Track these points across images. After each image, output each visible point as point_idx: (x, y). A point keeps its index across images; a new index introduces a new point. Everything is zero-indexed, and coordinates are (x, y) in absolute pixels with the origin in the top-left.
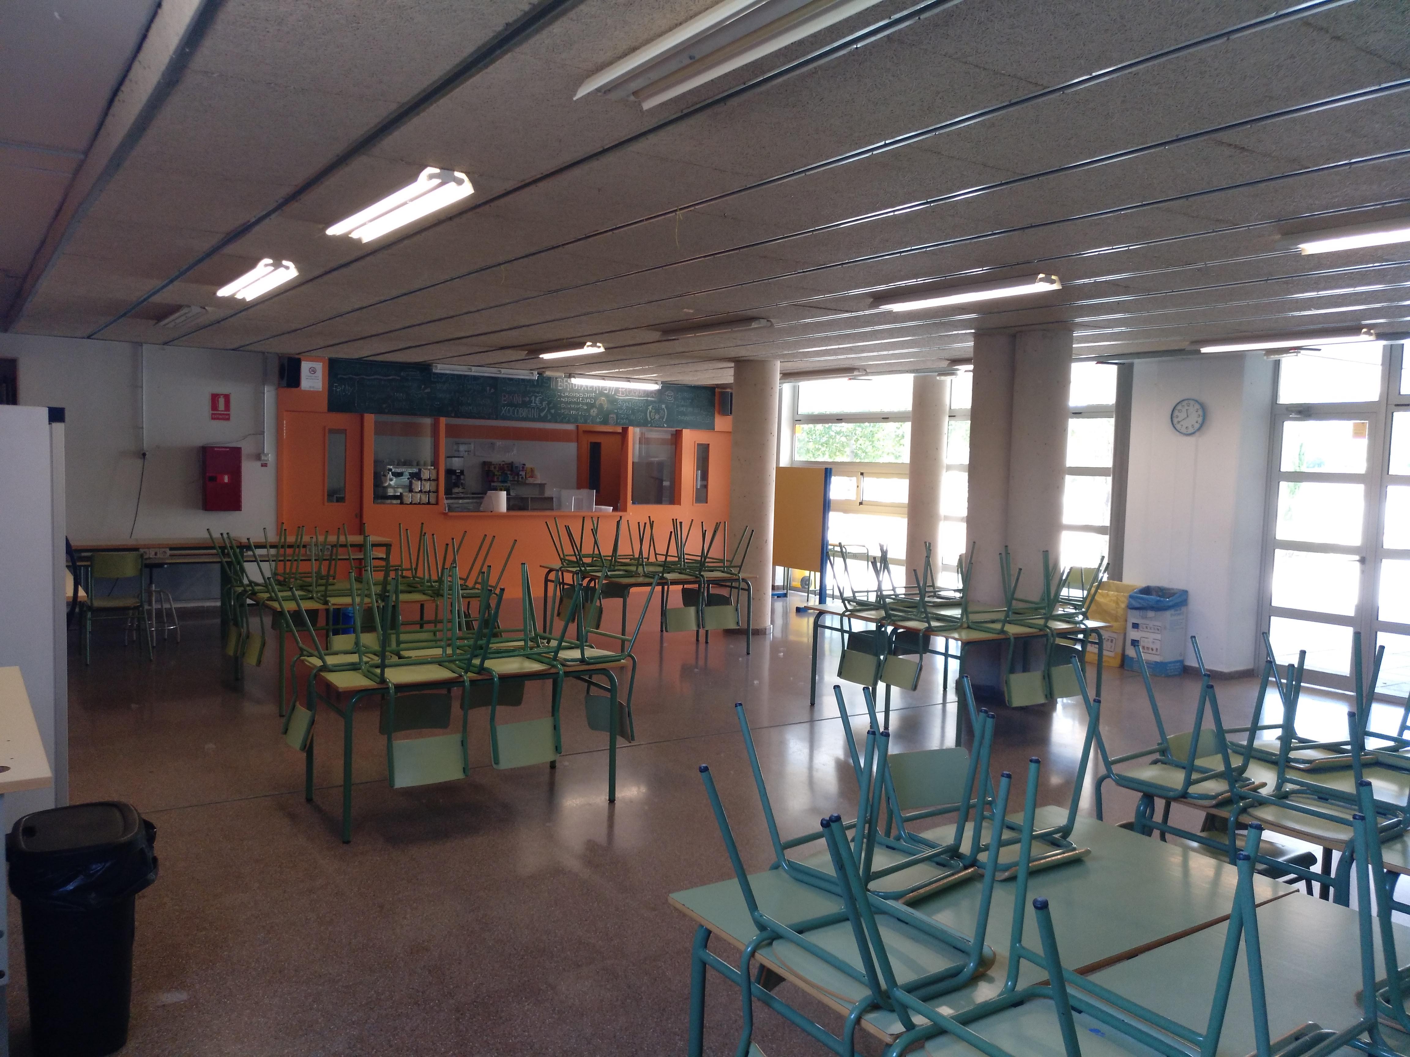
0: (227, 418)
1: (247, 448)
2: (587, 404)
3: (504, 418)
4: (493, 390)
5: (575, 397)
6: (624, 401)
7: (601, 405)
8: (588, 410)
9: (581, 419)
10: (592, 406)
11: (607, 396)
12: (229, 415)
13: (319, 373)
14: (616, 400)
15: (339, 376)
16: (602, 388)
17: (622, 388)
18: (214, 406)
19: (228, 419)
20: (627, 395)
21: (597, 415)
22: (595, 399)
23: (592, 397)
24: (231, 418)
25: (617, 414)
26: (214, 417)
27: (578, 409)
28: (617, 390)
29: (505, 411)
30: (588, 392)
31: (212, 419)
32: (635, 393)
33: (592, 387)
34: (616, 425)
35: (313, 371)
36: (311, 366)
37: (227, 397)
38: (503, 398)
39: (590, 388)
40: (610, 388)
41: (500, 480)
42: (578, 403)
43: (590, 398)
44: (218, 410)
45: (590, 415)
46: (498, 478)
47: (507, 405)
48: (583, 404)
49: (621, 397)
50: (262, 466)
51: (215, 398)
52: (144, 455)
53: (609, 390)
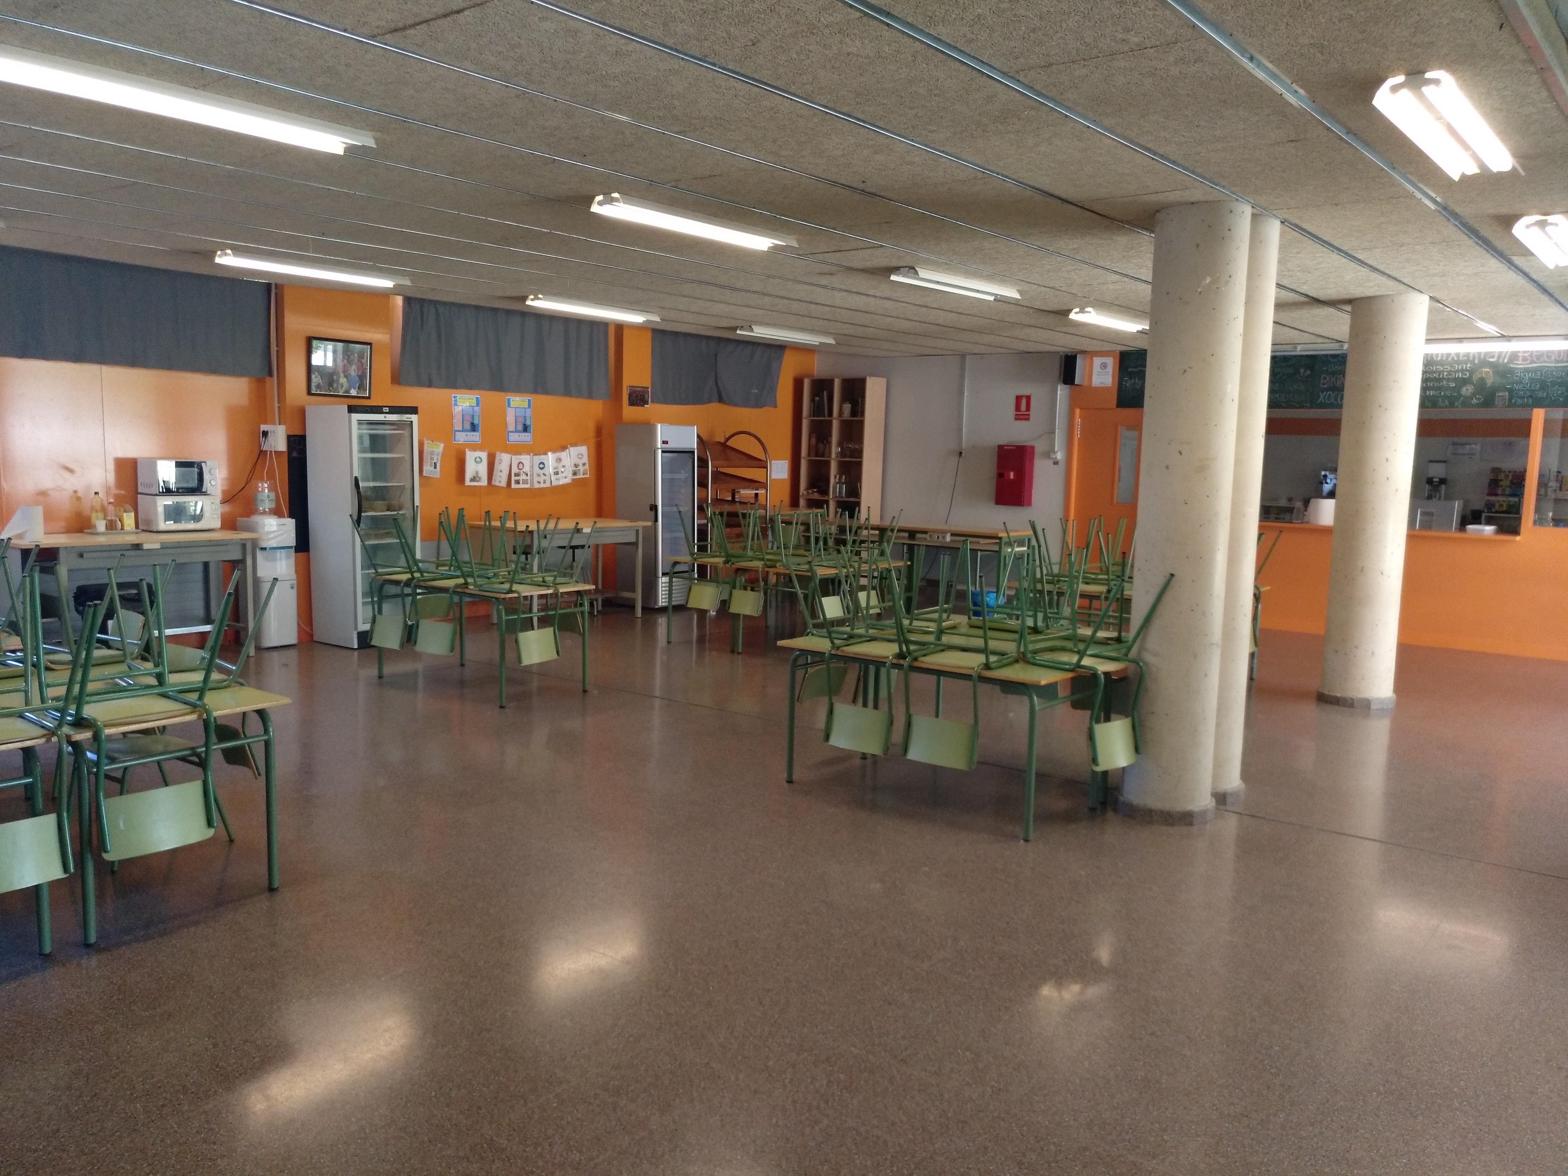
0: (1026, 418)
1: (1040, 447)
2: (1455, 380)
3: (1322, 406)
4: (1308, 372)
5: (1435, 372)
6: (1527, 370)
7: (1482, 380)
8: (1457, 389)
9: (1444, 401)
10: (1465, 382)
11: (1492, 365)
12: (1029, 415)
13: (1110, 369)
14: (1511, 371)
15: (1130, 370)
16: (1487, 354)
17: (1524, 352)
18: (1018, 408)
19: (1028, 419)
20: (1533, 362)
21: (1474, 395)
22: (1472, 372)
23: (1467, 370)
24: (1031, 419)
25: (1511, 391)
26: (1018, 418)
27: (1439, 389)
28: (1514, 356)
29: (1324, 398)
30: (1459, 362)
31: (1016, 419)
32: (1549, 357)
33: (1467, 355)
34: (1509, 406)
35: (1104, 366)
36: (1103, 361)
37: (1028, 398)
38: (1322, 381)
39: (1464, 356)
40: (1500, 353)
41: (1507, 493)
42: (1439, 380)
43: (1462, 371)
44: (1020, 411)
45: (1460, 395)
46: (1504, 490)
47: (1327, 390)
48: (1448, 380)
49: (1520, 365)
50: (1054, 464)
51: (1018, 399)
52: (961, 453)
53: (1499, 357)
